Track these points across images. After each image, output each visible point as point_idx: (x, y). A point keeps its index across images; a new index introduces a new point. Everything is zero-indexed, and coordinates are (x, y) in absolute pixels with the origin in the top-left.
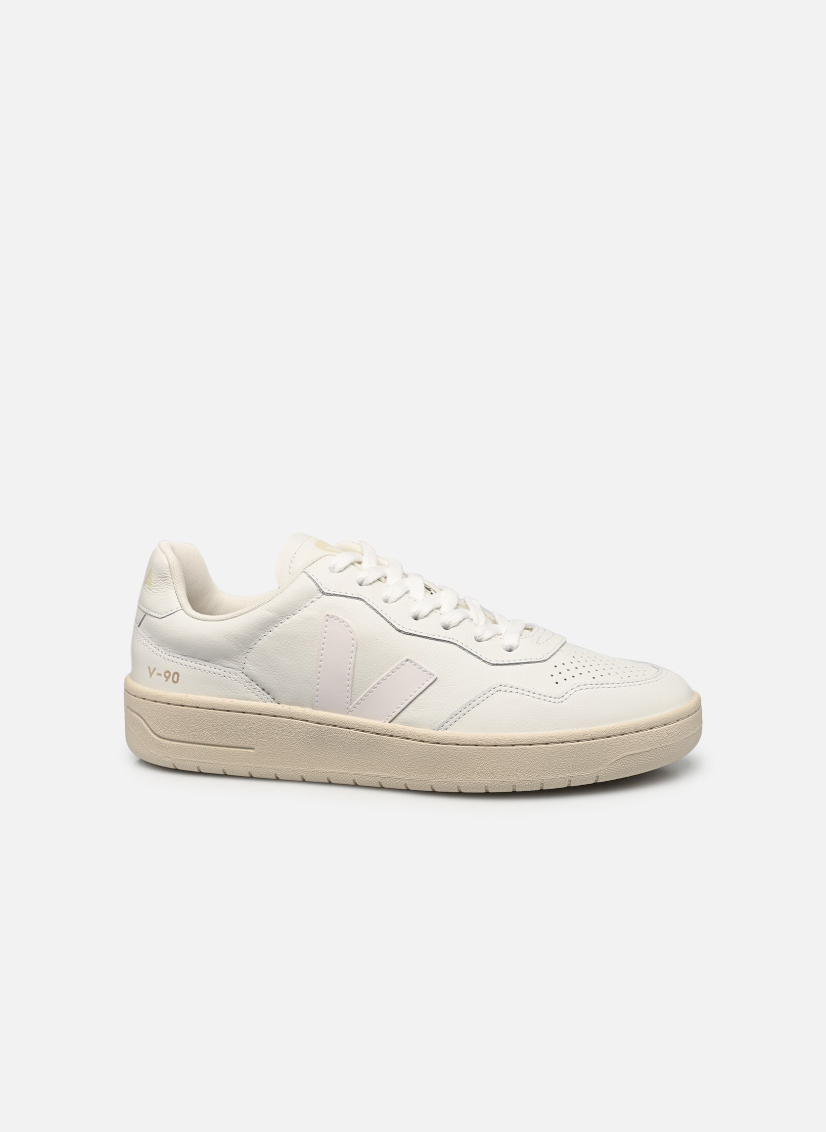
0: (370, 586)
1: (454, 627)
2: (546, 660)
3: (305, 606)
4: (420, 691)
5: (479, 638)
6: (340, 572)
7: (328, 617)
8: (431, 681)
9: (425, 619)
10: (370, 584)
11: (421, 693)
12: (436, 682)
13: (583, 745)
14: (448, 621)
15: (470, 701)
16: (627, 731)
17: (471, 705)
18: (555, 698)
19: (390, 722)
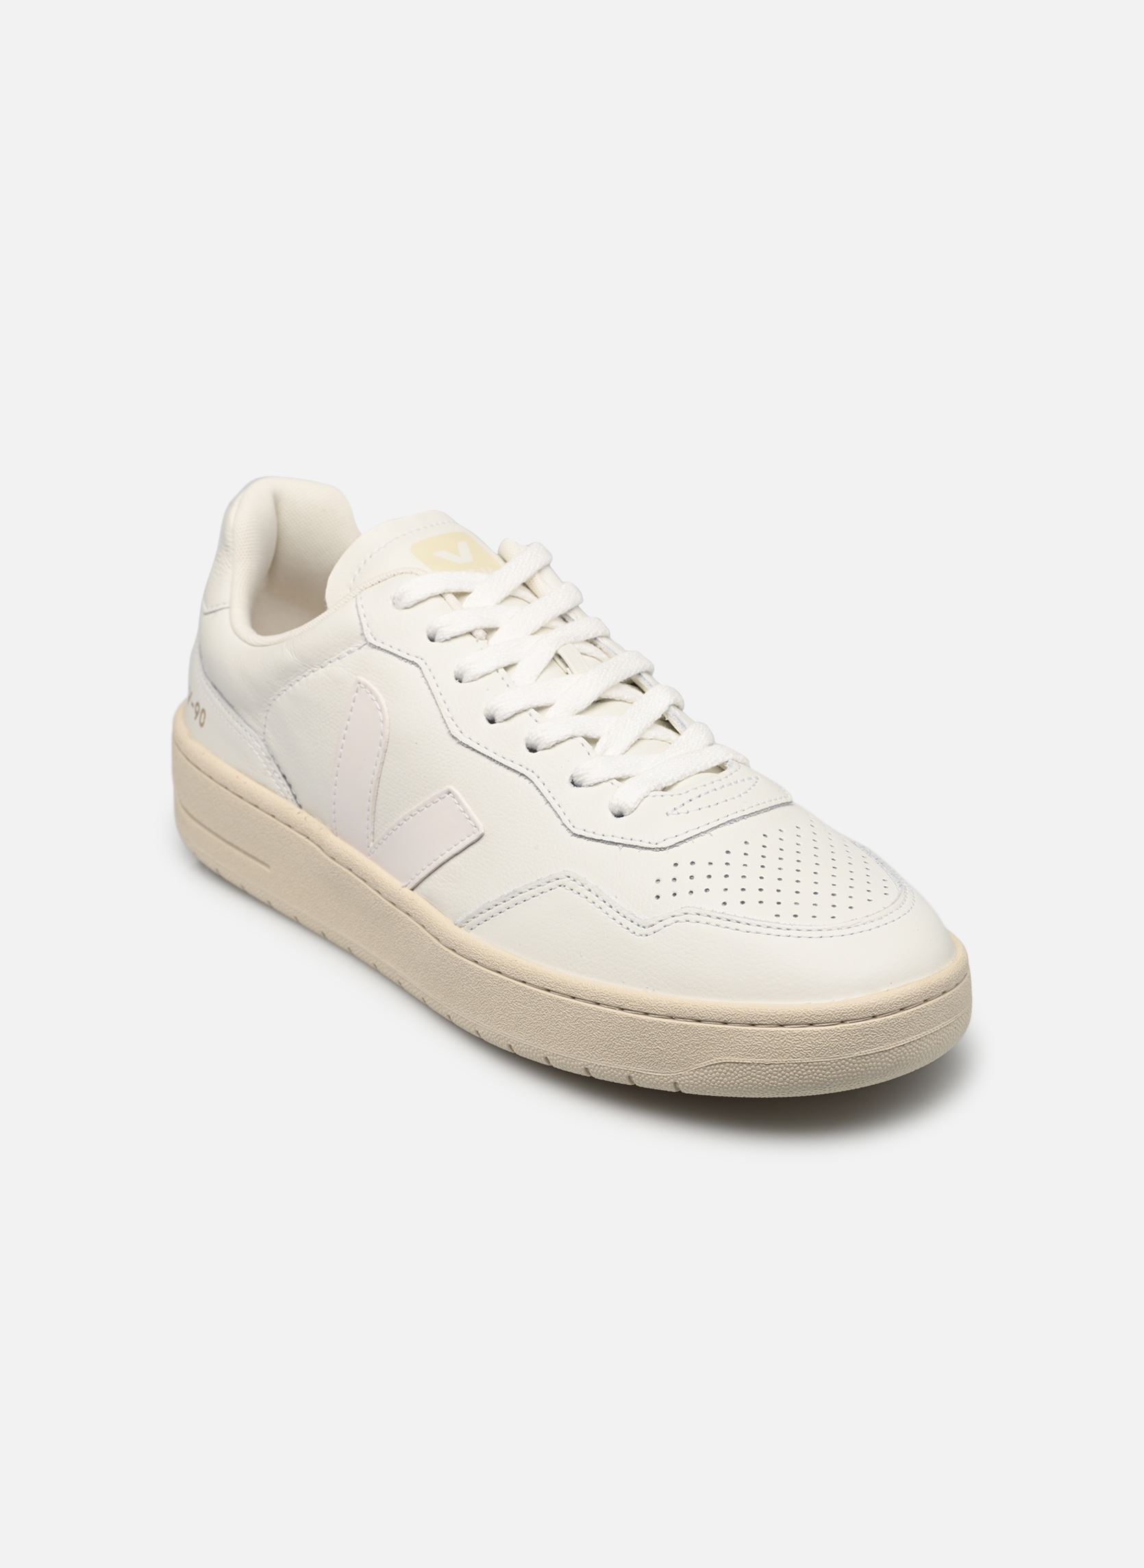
0: (446, 643)
1: (544, 749)
2: (665, 849)
3: (338, 656)
4: (455, 850)
5: (577, 780)
6: (406, 608)
7: (358, 685)
8: (474, 837)
9: (505, 723)
10: (447, 640)
11: (457, 854)
12: (480, 842)
13: (652, 1023)
14: (536, 737)
15: (514, 891)
16: (733, 1019)
17: (513, 899)
18: (639, 925)
19: (412, 890)
